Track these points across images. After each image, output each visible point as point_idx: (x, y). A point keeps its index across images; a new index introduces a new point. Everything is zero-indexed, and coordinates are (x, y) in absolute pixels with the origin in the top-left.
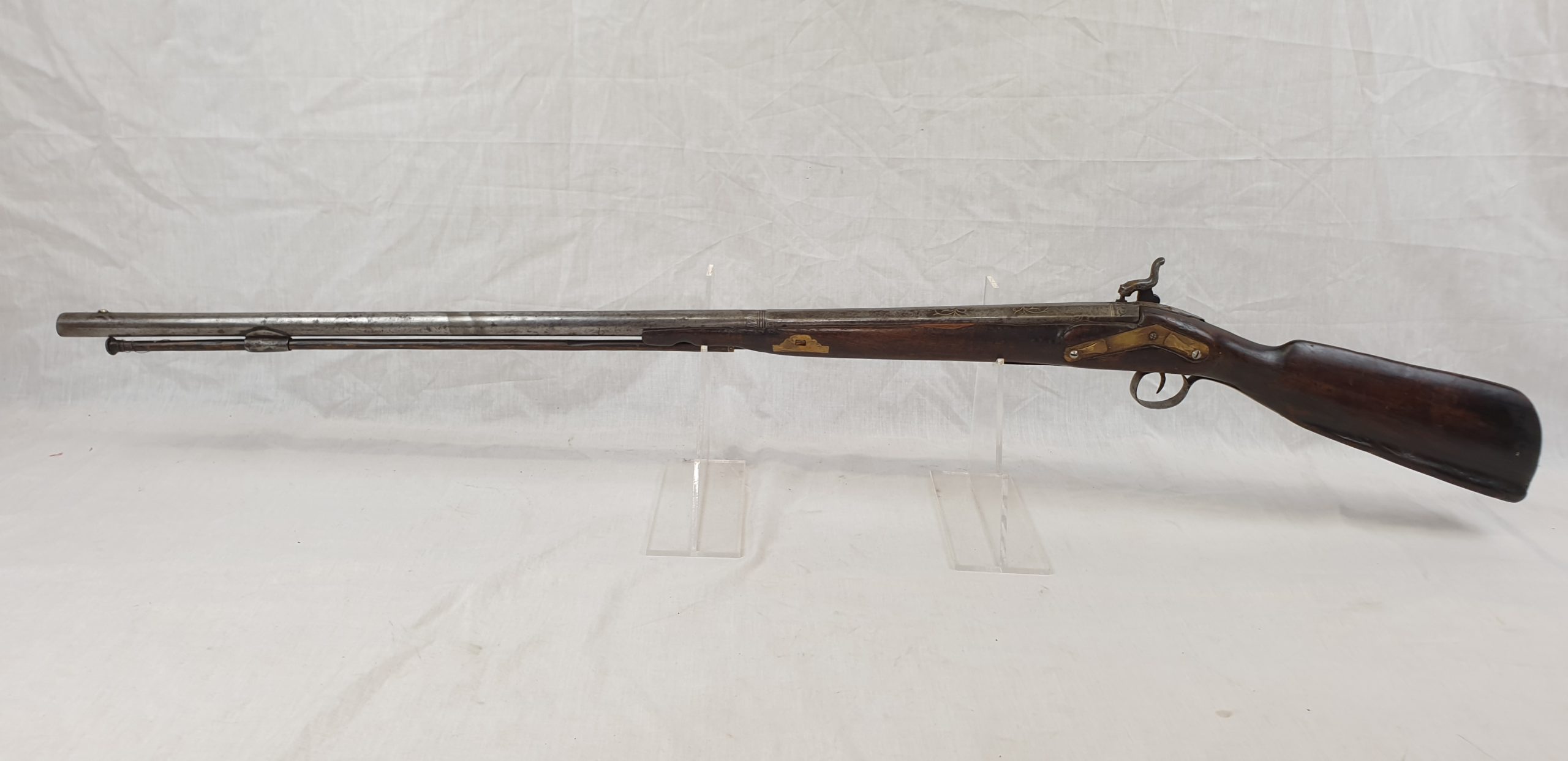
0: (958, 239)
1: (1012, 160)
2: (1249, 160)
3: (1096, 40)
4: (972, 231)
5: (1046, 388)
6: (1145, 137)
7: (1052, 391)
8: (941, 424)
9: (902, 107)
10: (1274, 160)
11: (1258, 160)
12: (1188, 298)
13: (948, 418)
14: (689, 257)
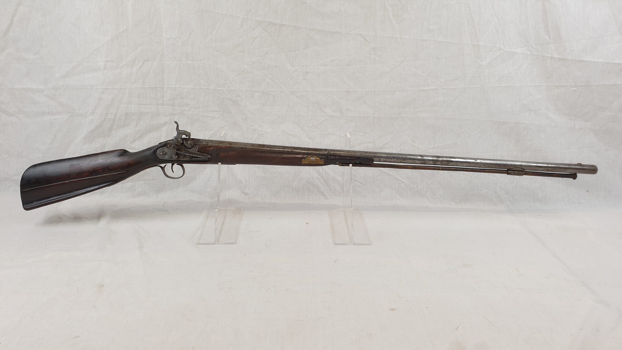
0: (320, 123)
1: (339, 91)
2: (433, 89)
3: (369, 42)
4: (326, 119)
5: (358, 181)
6: (390, 81)
7: (360, 183)
8: (317, 196)
9: (296, 70)
10: (443, 89)
11: (436, 89)
12: (412, 145)
13: (319, 193)
14: (213, 132)
